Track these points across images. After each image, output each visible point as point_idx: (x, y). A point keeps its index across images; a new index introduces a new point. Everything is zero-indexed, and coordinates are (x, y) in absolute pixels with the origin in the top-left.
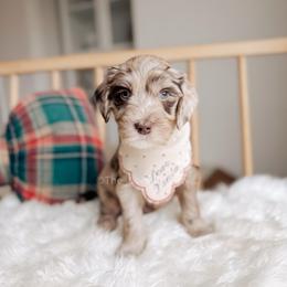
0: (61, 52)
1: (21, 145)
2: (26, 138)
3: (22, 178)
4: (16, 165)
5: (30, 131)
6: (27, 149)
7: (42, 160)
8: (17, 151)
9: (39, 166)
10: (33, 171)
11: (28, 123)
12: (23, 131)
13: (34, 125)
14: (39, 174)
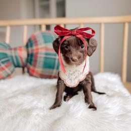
0: (34, 17)
1: (32, 50)
2: (34, 48)
3: (31, 64)
4: (29, 58)
5: (37, 45)
6: (35, 52)
7: (40, 57)
8: (30, 52)
9: (38, 59)
10: (36, 61)
11: (36, 42)
12: (34, 45)
13: (39, 43)
14: (38, 62)
